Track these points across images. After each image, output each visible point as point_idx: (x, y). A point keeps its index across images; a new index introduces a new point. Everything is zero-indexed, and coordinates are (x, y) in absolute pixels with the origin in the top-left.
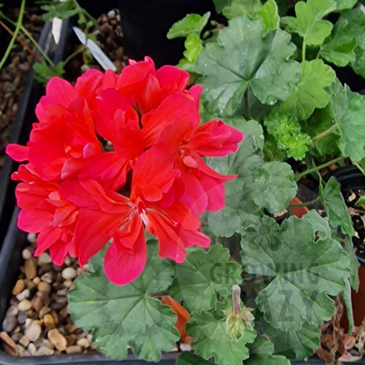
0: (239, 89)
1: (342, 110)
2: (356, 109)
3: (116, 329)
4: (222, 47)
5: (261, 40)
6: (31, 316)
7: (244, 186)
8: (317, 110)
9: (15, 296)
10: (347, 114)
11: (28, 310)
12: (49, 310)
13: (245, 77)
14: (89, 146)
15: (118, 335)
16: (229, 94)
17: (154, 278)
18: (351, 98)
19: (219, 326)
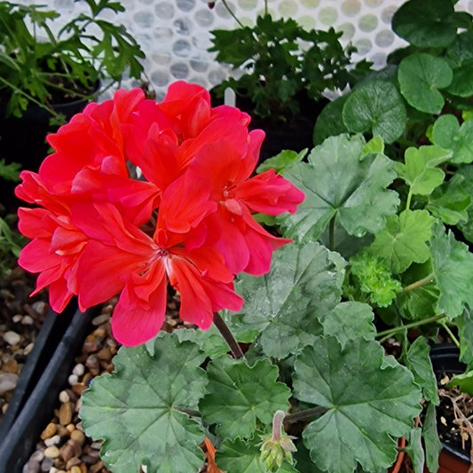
0: (324, 216)
1: (442, 259)
2: (459, 259)
3: (131, 444)
4: (312, 167)
5: (357, 163)
6: (57, 465)
7: (309, 304)
8: (414, 264)
9: (43, 441)
10: (447, 263)
11: (54, 458)
12: (79, 461)
13: (333, 203)
14: (111, 159)
15: (132, 452)
16: (312, 221)
17: (184, 387)
18: (455, 247)
19: (255, 460)
